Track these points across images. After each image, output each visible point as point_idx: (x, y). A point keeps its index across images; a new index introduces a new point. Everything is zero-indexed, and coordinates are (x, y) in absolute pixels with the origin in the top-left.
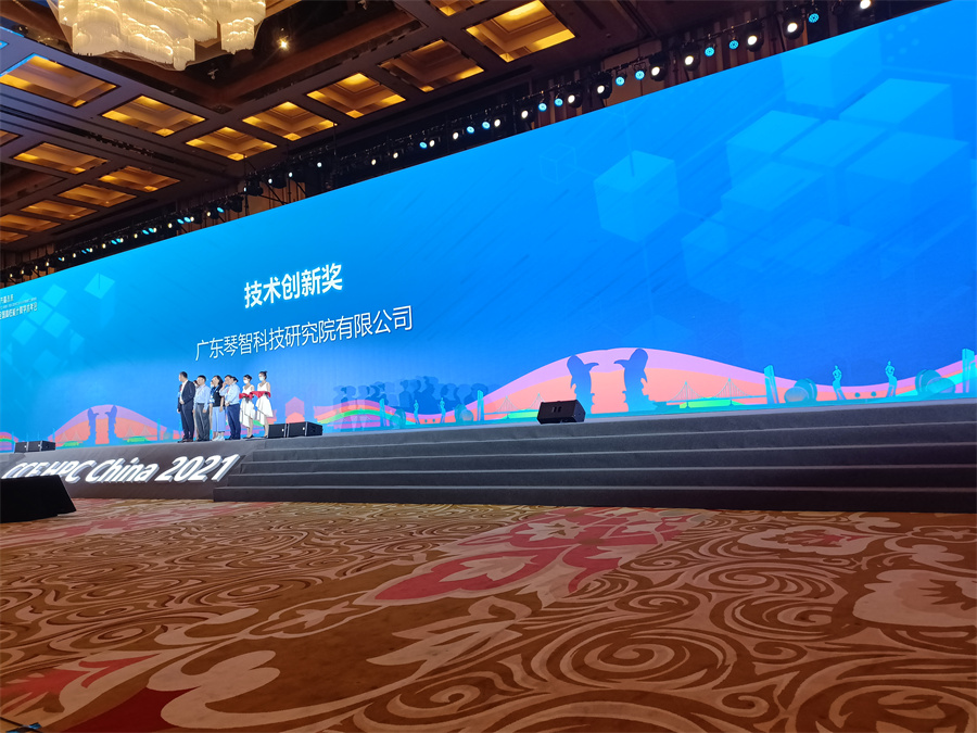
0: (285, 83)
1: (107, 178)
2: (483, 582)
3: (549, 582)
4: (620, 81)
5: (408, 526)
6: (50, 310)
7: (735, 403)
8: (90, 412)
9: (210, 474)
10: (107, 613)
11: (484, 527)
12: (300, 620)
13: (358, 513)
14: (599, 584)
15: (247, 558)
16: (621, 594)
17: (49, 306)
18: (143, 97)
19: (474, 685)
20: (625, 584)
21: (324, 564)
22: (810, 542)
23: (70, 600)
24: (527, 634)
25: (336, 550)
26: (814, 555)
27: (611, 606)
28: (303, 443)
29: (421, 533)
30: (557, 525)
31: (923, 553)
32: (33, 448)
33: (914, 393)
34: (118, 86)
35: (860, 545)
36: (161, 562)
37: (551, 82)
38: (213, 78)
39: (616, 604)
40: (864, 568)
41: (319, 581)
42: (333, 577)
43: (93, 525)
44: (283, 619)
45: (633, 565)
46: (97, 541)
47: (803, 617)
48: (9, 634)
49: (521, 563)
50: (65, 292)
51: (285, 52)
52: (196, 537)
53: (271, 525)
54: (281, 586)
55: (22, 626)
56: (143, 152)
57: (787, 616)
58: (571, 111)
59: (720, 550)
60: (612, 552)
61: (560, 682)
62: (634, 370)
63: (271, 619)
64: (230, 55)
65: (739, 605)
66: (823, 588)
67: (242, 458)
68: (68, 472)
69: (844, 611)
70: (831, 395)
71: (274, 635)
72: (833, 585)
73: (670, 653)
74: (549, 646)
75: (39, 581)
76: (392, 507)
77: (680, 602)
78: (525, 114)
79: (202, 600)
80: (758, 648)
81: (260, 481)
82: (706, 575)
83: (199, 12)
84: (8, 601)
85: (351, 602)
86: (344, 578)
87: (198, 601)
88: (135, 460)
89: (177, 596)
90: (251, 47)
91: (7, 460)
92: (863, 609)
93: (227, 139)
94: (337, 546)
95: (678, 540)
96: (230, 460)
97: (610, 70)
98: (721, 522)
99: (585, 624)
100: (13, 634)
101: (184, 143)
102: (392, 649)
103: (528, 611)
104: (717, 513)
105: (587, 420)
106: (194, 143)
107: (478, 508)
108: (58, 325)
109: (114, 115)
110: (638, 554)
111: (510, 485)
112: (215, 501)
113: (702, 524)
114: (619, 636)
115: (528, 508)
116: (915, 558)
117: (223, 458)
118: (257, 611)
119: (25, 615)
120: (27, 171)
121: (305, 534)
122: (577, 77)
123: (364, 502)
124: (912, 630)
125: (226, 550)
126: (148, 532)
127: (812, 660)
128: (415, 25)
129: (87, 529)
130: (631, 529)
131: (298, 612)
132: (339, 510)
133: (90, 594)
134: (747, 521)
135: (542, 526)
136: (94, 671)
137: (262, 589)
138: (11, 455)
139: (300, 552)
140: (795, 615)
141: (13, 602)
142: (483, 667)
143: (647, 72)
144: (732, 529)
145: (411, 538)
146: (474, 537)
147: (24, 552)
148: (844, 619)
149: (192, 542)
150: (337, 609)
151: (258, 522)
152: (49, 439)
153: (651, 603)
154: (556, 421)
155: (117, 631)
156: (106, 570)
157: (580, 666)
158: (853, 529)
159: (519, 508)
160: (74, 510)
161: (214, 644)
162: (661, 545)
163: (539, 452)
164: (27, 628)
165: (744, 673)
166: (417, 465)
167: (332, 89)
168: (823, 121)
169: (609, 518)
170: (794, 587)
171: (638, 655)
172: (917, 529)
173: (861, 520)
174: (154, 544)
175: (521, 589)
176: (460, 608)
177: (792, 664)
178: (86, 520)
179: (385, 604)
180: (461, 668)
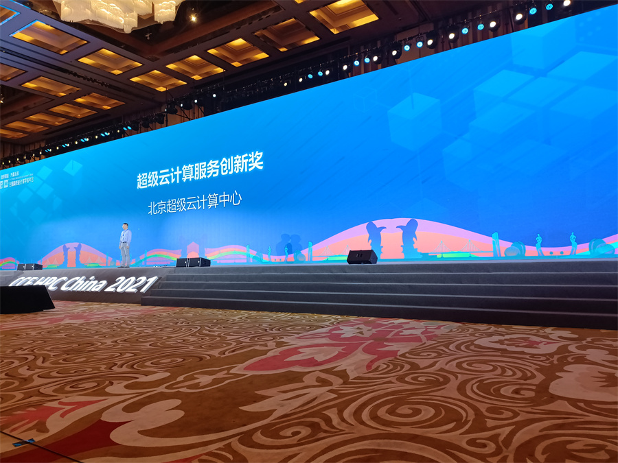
0: (193, 43)
1: (79, 100)
2: (312, 362)
3: (354, 363)
4: (407, 48)
5: (264, 325)
6: (42, 182)
7: (473, 256)
8: (65, 247)
9: (139, 288)
10: (75, 372)
11: (311, 328)
12: (197, 381)
13: (232, 316)
14: (385, 366)
15: (163, 341)
16: (400, 373)
17: (41, 179)
18: (104, 50)
19: (308, 426)
20: (402, 367)
21: (212, 347)
22: (520, 345)
23: (52, 363)
24: (341, 395)
25: (218, 339)
26: (523, 353)
27: (394, 380)
28: (198, 271)
29: (272, 330)
30: (358, 328)
31: (592, 354)
32: (29, 268)
33: (588, 253)
34: (88, 42)
35: (553, 348)
36: (109, 342)
37: (362, 47)
38: (148, 38)
39: (397, 379)
40: (555, 362)
41: (208, 358)
42: (217, 355)
43: (65, 317)
44: (185, 380)
45: (407, 355)
46: (68, 327)
47: (516, 392)
48: (14, 383)
49: (335, 351)
50: (51, 171)
51: (194, 24)
52: (130, 327)
53: (177, 321)
54: (184, 360)
55: (22, 378)
56: (103, 84)
57: (507, 391)
58: (374, 67)
59: (462, 348)
60: (393, 347)
61: (362, 426)
62: (409, 232)
63: (178, 380)
64: (160, 24)
65: (476, 383)
66: (529, 374)
67: (160, 279)
68: (51, 284)
69: (543, 389)
70: (534, 253)
71: (180, 390)
72: (535, 373)
73: (432, 411)
74: (355, 403)
75: (32, 351)
76: (254, 313)
77: (438, 380)
78: (345, 67)
79: (135, 366)
80: (488, 410)
81: (170, 294)
82: (454, 363)
84: (13, 363)
85: (229, 371)
86: (224, 356)
87: (132, 367)
88: (93, 278)
89: (119, 363)
90: (173, 20)
91: (13, 275)
92: (555, 388)
93: (155, 77)
94: (219, 336)
95: (436, 340)
96: (152, 280)
97: (401, 41)
98: (463, 330)
100: (17, 383)
101: (129, 79)
102: (255, 402)
103: (341, 381)
104: (460, 324)
105: (378, 263)
106: (135, 79)
107: (308, 316)
108: (46, 191)
109: (85, 60)
110: (410, 348)
111: (328, 302)
112: (142, 305)
113: (451, 331)
114: (399, 399)
115: (339, 317)
116: (588, 357)
117: (148, 278)
118: (169, 374)
119: (24, 372)
120: (30, 94)
121: (199, 328)
122: (379, 46)
123: (236, 309)
124: (587, 402)
125: (149, 336)
126: (100, 323)
127: (523, 419)
128: (277, 8)
129: (62, 319)
130: (406, 332)
131: (195, 376)
132: (220, 314)
133: (64, 360)
134: (479, 330)
135: (349, 328)
136: (68, 408)
137: (172, 361)
138: (15, 272)
139: (196, 339)
140: (511, 390)
141: (17, 363)
142: (313, 415)
143: (425, 42)
144: (471, 335)
145: (266, 333)
146: (306, 334)
147: (22, 332)
148: (543, 394)
149: (128, 330)
150: (220, 375)
151: (169, 319)
152: (39, 263)
153: (419, 379)
154: (359, 262)
155: (82, 383)
156: (74, 346)
157: (374, 417)
158: (548, 338)
159: (334, 317)
160: (54, 308)
161: (143, 394)
162: (425, 343)
163: (348, 282)
164: (25, 379)
165: (479, 425)
166: (269, 287)
167: (223, 48)
168: (536, 78)
169: (391, 325)
170: (511, 373)
171: (411, 412)
172: (589, 339)
173: (553, 332)
174: (104, 331)
175: (336, 367)
176: (298, 377)
177: (510, 421)
178: (61, 314)
179: (250, 373)
180: (299, 415)
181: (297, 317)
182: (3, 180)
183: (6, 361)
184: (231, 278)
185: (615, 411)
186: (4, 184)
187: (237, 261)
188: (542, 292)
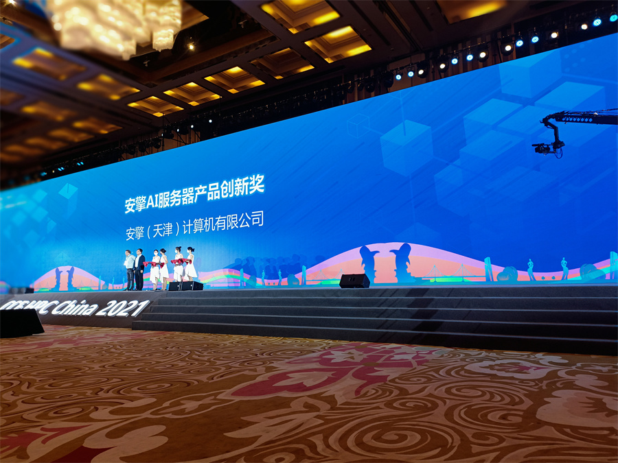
0: (191, 71)
1: (77, 124)
2: (300, 387)
3: (343, 389)
4: (398, 77)
5: (255, 350)
6: (36, 205)
7: (466, 280)
8: (57, 270)
9: (131, 312)
10: (60, 398)
11: (302, 352)
12: (183, 407)
13: (223, 340)
14: (374, 391)
15: (151, 366)
16: (388, 398)
17: (36, 202)
18: (102, 76)
19: (292, 453)
20: (391, 392)
21: (199, 372)
22: (510, 370)
23: (37, 388)
24: (327, 422)
25: (208, 364)
26: (512, 378)
27: (382, 405)
28: (190, 294)
29: (262, 354)
30: (350, 353)
31: (583, 380)
32: (20, 292)
33: (579, 278)
34: (87, 68)
35: (542, 373)
36: (97, 367)
38: (146, 65)
39: (385, 405)
40: (544, 388)
41: (196, 383)
42: (205, 380)
43: (55, 341)
44: (172, 405)
45: (397, 380)
46: (56, 352)
47: (504, 417)
49: (325, 376)
51: (192, 52)
52: (119, 352)
53: (167, 346)
54: (172, 385)
55: (6, 404)
57: (494, 416)
58: (366, 95)
59: (453, 373)
60: (383, 372)
61: (347, 453)
62: (402, 256)
63: (164, 405)
64: (158, 52)
65: (464, 408)
66: (517, 400)
67: (151, 303)
68: (41, 307)
69: (530, 414)
70: (524, 278)
71: (165, 416)
72: (524, 398)
73: (418, 437)
74: (341, 429)
75: (18, 376)
76: (245, 337)
77: (426, 405)
79: (121, 392)
80: (474, 436)
81: (161, 318)
82: (444, 388)
83: (139, 24)
85: (216, 397)
86: (212, 381)
87: (118, 392)
88: (84, 301)
89: (105, 388)
90: (170, 48)
91: (3, 298)
92: (543, 413)
93: (153, 103)
94: (209, 361)
95: (426, 365)
96: (144, 304)
97: (393, 70)
98: (454, 355)
99: (365, 416)
101: (126, 104)
102: (240, 428)
103: (329, 406)
104: (452, 349)
105: (370, 287)
106: (133, 105)
107: (299, 340)
108: (40, 214)
109: (84, 86)
110: (401, 373)
111: (321, 326)
112: (133, 329)
113: (442, 356)
114: (386, 425)
115: (331, 342)
116: (577, 383)
117: (139, 302)
118: (156, 400)
119: (8, 397)
121: (189, 352)
122: (372, 74)
123: (228, 333)
124: (573, 428)
125: (138, 360)
126: (89, 347)
127: (508, 445)
128: (273, 38)
129: (51, 344)
130: (397, 357)
131: (182, 402)
132: (211, 338)
133: (50, 385)
134: (470, 355)
135: (340, 353)
136: (50, 434)
137: (159, 386)
138: (5, 296)
139: (185, 364)
140: (498, 416)
142: (298, 441)
143: (416, 72)
144: (462, 360)
145: (256, 358)
146: (297, 358)
147: (9, 357)
148: (531, 420)
149: (117, 355)
150: (207, 401)
151: (159, 344)
152: (31, 286)
153: (407, 405)
154: (352, 286)
155: (67, 409)
156: (62, 370)
157: (360, 443)
158: (538, 363)
159: (326, 341)
160: (43, 332)
161: (128, 419)
162: (415, 368)
163: (340, 306)
164: (9, 405)
165: (464, 451)
166: (262, 311)
167: (219, 75)
168: (524, 106)
169: (383, 350)
170: (499, 398)
171: (397, 437)
172: (579, 365)
173: (543, 357)
174: (93, 355)
175: (325, 392)
176: (285, 403)
177: (496, 447)
178: (50, 338)
179: (237, 399)
180: (284, 441)
181: (290, 342)
184: (224, 302)
188: (533, 317)
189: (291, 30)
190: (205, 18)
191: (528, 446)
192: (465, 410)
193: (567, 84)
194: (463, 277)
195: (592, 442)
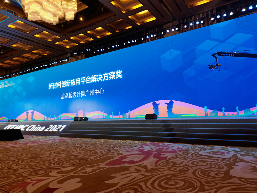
0: (81, 29)
1: (34, 51)
2: (132, 162)
3: (150, 162)
4: (168, 31)
5: (111, 146)
6: (18, 85)
7: (196, 115)
9: (59, 130)
10: (36, 167)
11: (131, 147)
12: (86, 170)
13: (98, 142)
14: (163, 163)
15: (70, 153)
16: (169, 166)
17: (18, 84)
18: (44, 31)
19: (133, 190)
20: (170, 164)
21: (90, 155)
22: (217, 154)
23: (25, 163)
24: (145, 177)
25: (93, 152)
26: (218, 157)
27: (166, 170)
28: (83, 122)
29: (115, 148)
30: (150, 147)
31: (247, 158)
32: (12, 121)
33: (243, 114)
34: (38, 28)
35: (230, 155)
36: (48, 153)
37: (149, 30)
38: (63, 27)
39: (168, 169)
40: (232, 162)
41: (90, 160)
42: (93, 159)
43: (29, 142)
44: (81, 170)
45: (171, 159)
46: (30, 147)
47: (216, 174)
48: (11, 172)
49: (142, 157)
50: (22, 80)
51: (81, 21)
52: (56, 147)
53: (75, 144)
54: (80, 161)
55: (14, 169)
56: (43, 45)
57: (212, 174)
58: (154, 39)
59: (194, 155)
60: (165, 155)
61: (155, 190)
62: (170, 106)
63: (78, 170)
64: (68, 21)
66: (221, 167)
67: (67, 126)
68: (22, 128)
69: (227, 173)
70: (221, 115)
71: (79, 174)
72: (224, 166)
73: (183, 183)
74: (151, 180)
75: (17, 157)
76: (107, 140)
77: (184, 169)
78: (143, 39)
79: (60, 164)
80: (205, 182)
81: (71, 132)
82: (191, 162)
83: (60, 10)
84: (9, 163)
85: (99, 166)
86: (96, 159)
87: (59, 164)
88: (39, 125)
89: (53, 163)
90: (73, 20)
91: (6, 124)
92: (232, 173)
93: (65, 42)
94: (93, 150)
95: (182, 152)
96: (64, 126)
97: (165, 28)
98: (194, 148)
99: (160, 174)
100: (12, 172)
101: (54, 43)
102: (110, 179)
103: (145, 170)
104: (192, 145)
105: (158, 119)
106: (57, 43)
107: (129, 141)
108: (20, 89)
109: (37, 36)
110: (172, 155)
111: (138, 135)
112: (60, 137)
113: (189, 148)
114: (169, 178)
115: (142, 142)
116: (245, 159)
117: (62, 126)
118: (74, 167)
119: (14, 166)
120: (13, 49)
121: (85, 147)
122: (156, 30)
123: (99, 139)
124: (245, 179)
125: (64, 150)
126: (43, 145)
127: (220, 186)
128: (115, 15)
129: (27, 143)
130: (170, 149)
131: (85, 168)
132: (93, 141)
133: (31, 161)
134: (200, 148)
135: (146, 147)
136: (34, 182)
137: (75, 162)
138: (7, 123)
139: (84, 152)
140: (214, 174)
141: (11, 163)
142: (134, 185)
144: (197, 150)
145: (112, 149)
146: (129, 149)
147: (12, 149)
148: (227, 175)
149: (55, 148)
150: (95, 168)
151: (72, 143)
152: (16, 119)
153: (177, 169)
154: (150, 119)
155: (39, 171)
156: (34, 155)
157: (159, 186)
158: (228, 151)
159: (140, 142)
160: (23, 138)
161: (65, 176)
162: (178, 153)
163: (146, 127)
164: (15, 170)
165: (202, 189)
166: (113, 129)
167: (93, 31)
168: (220, 43)
169: (164, 145)
170: (214, 166)
171: (174, 183)
172: (245, 151)
173: (230, 148)
174: (45, 148)
175: (143, 164)
176: (127, 169)
177: (215, 187)
178: (27, 141)
179: (107, 167)
180: (129, 185)
181: (125, 142)
182: (2, 84)
183: (6, 162)
184: (97, 126)
185: (256, 182)
186: (2, 86)
187: (99, 118)
188: (225, 131)
189: (123, 11)
190: (87, 7)
191: (228, 187)
192: (200, 171)
193: (238, 34)
194: (195, 114)
195: (253, 184)
